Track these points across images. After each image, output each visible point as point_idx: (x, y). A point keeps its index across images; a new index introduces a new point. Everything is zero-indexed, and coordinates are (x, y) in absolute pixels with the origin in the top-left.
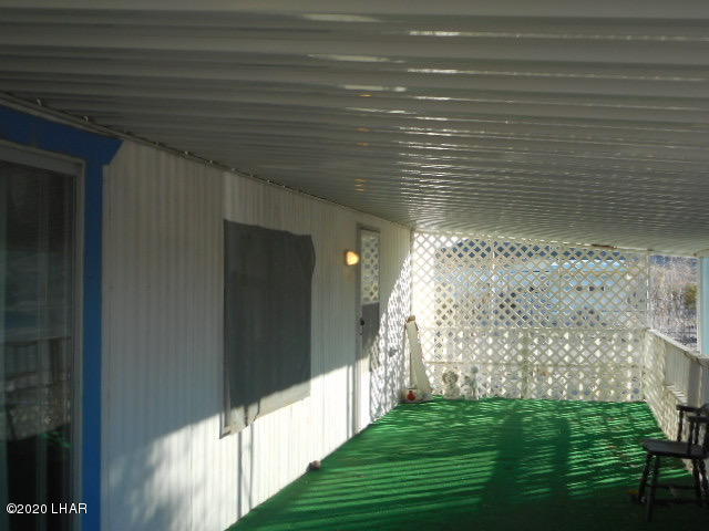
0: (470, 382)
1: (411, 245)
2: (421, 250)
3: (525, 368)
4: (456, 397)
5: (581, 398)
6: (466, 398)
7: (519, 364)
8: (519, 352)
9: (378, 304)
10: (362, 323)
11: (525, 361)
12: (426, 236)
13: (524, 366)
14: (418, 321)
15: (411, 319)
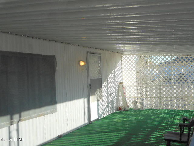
0: (142, 104)
1: (121, 59)
2: (125, 60)
3: (160, 99)
4: (136, 109)
5: (181, 109)
6: (140, 109)
7: (158, 97)
8: (158, 93)
9: (101, 79)
10: (90, 85)
11: (160, 96)
12: (126, 55)
13: (160, 98)
14: (124, 84)
15: (121, 83)
